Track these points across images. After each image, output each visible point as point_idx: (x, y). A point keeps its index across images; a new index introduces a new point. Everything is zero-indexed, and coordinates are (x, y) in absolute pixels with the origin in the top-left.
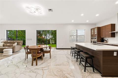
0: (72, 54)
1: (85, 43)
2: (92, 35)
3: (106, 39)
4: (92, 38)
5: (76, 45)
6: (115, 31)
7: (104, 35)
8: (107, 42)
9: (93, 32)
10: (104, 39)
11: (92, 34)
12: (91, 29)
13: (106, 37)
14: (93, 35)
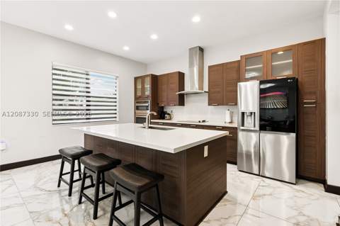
0: (65, 186)
1: (118, 125)
2: (137, 99)
3: (168, 110)
4: (137, 108)
5: (86, 136)
6: (184, 90)
7: (165, 99)
8: (170, 119)
9: (139, 87)
10: (165, 110)
11: (139, 94)
12: (136, 79)
13: (169, 105)
14: (140, 97)
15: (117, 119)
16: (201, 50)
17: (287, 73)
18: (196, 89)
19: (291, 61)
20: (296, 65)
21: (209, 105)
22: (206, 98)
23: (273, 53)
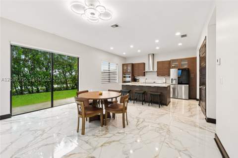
2: (124, 73)
3: (137, 78)
4: (123, 77)
8: (138, 81)
9: (125, 68)
12: (123, 65)
15: (117, 82)
16: (153, 55)
17: (186, 67)
18: (151, 70)
19: (187, 63)
20: (189, 64)
21: (158, 76)
22: (156, 73)
23: (182, 60)
